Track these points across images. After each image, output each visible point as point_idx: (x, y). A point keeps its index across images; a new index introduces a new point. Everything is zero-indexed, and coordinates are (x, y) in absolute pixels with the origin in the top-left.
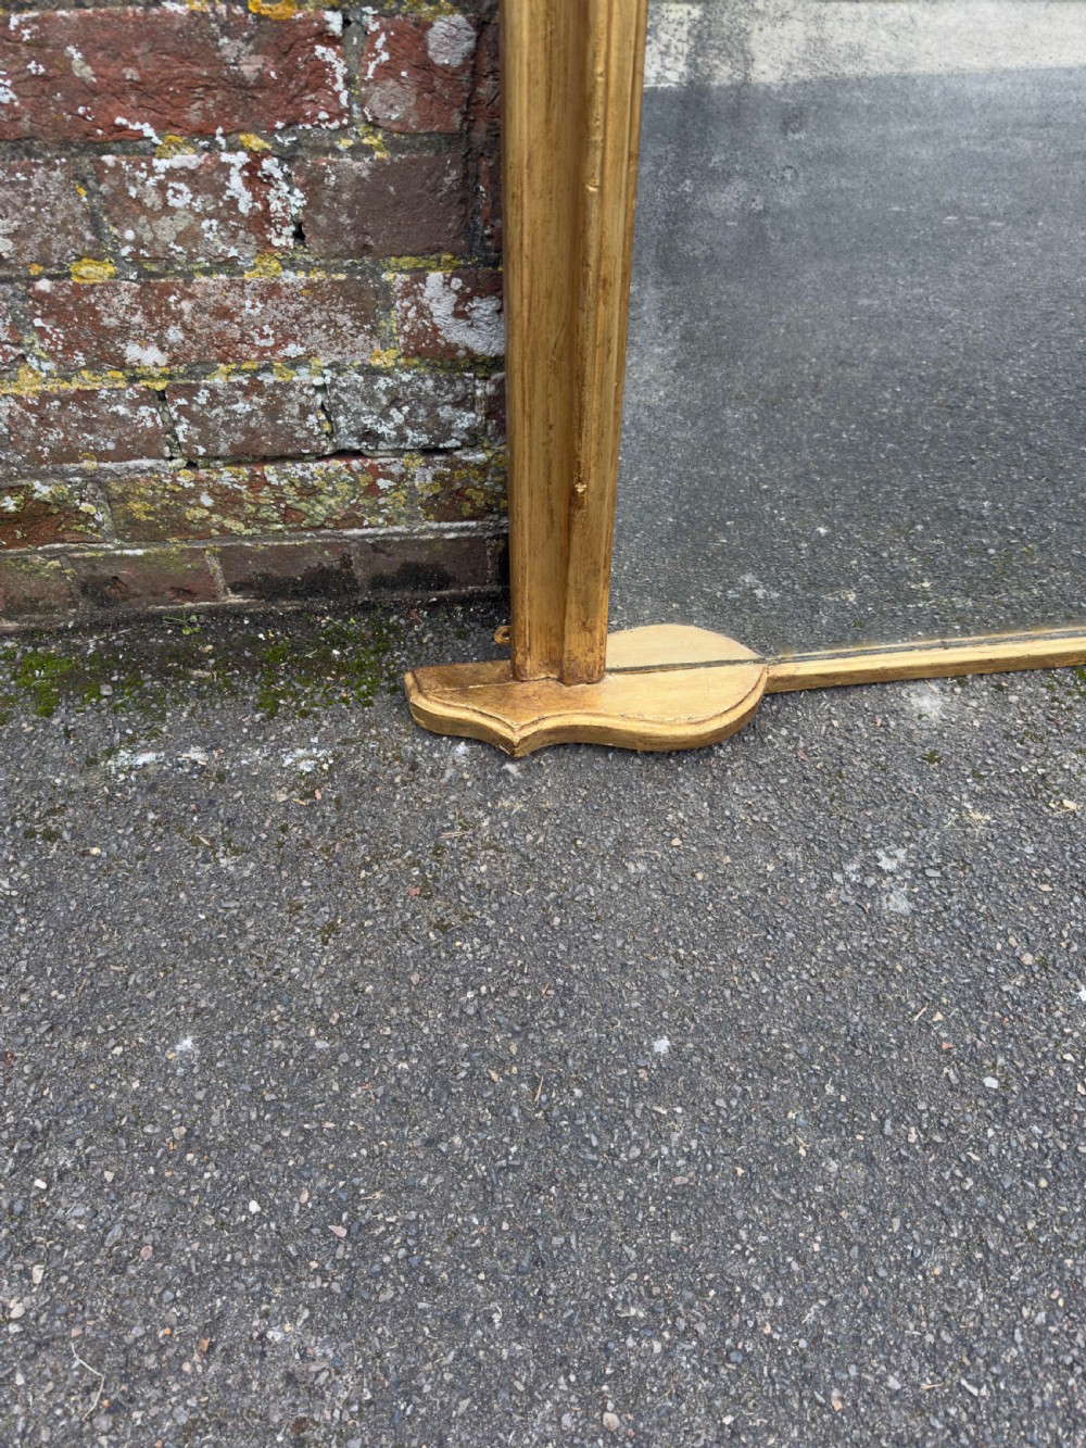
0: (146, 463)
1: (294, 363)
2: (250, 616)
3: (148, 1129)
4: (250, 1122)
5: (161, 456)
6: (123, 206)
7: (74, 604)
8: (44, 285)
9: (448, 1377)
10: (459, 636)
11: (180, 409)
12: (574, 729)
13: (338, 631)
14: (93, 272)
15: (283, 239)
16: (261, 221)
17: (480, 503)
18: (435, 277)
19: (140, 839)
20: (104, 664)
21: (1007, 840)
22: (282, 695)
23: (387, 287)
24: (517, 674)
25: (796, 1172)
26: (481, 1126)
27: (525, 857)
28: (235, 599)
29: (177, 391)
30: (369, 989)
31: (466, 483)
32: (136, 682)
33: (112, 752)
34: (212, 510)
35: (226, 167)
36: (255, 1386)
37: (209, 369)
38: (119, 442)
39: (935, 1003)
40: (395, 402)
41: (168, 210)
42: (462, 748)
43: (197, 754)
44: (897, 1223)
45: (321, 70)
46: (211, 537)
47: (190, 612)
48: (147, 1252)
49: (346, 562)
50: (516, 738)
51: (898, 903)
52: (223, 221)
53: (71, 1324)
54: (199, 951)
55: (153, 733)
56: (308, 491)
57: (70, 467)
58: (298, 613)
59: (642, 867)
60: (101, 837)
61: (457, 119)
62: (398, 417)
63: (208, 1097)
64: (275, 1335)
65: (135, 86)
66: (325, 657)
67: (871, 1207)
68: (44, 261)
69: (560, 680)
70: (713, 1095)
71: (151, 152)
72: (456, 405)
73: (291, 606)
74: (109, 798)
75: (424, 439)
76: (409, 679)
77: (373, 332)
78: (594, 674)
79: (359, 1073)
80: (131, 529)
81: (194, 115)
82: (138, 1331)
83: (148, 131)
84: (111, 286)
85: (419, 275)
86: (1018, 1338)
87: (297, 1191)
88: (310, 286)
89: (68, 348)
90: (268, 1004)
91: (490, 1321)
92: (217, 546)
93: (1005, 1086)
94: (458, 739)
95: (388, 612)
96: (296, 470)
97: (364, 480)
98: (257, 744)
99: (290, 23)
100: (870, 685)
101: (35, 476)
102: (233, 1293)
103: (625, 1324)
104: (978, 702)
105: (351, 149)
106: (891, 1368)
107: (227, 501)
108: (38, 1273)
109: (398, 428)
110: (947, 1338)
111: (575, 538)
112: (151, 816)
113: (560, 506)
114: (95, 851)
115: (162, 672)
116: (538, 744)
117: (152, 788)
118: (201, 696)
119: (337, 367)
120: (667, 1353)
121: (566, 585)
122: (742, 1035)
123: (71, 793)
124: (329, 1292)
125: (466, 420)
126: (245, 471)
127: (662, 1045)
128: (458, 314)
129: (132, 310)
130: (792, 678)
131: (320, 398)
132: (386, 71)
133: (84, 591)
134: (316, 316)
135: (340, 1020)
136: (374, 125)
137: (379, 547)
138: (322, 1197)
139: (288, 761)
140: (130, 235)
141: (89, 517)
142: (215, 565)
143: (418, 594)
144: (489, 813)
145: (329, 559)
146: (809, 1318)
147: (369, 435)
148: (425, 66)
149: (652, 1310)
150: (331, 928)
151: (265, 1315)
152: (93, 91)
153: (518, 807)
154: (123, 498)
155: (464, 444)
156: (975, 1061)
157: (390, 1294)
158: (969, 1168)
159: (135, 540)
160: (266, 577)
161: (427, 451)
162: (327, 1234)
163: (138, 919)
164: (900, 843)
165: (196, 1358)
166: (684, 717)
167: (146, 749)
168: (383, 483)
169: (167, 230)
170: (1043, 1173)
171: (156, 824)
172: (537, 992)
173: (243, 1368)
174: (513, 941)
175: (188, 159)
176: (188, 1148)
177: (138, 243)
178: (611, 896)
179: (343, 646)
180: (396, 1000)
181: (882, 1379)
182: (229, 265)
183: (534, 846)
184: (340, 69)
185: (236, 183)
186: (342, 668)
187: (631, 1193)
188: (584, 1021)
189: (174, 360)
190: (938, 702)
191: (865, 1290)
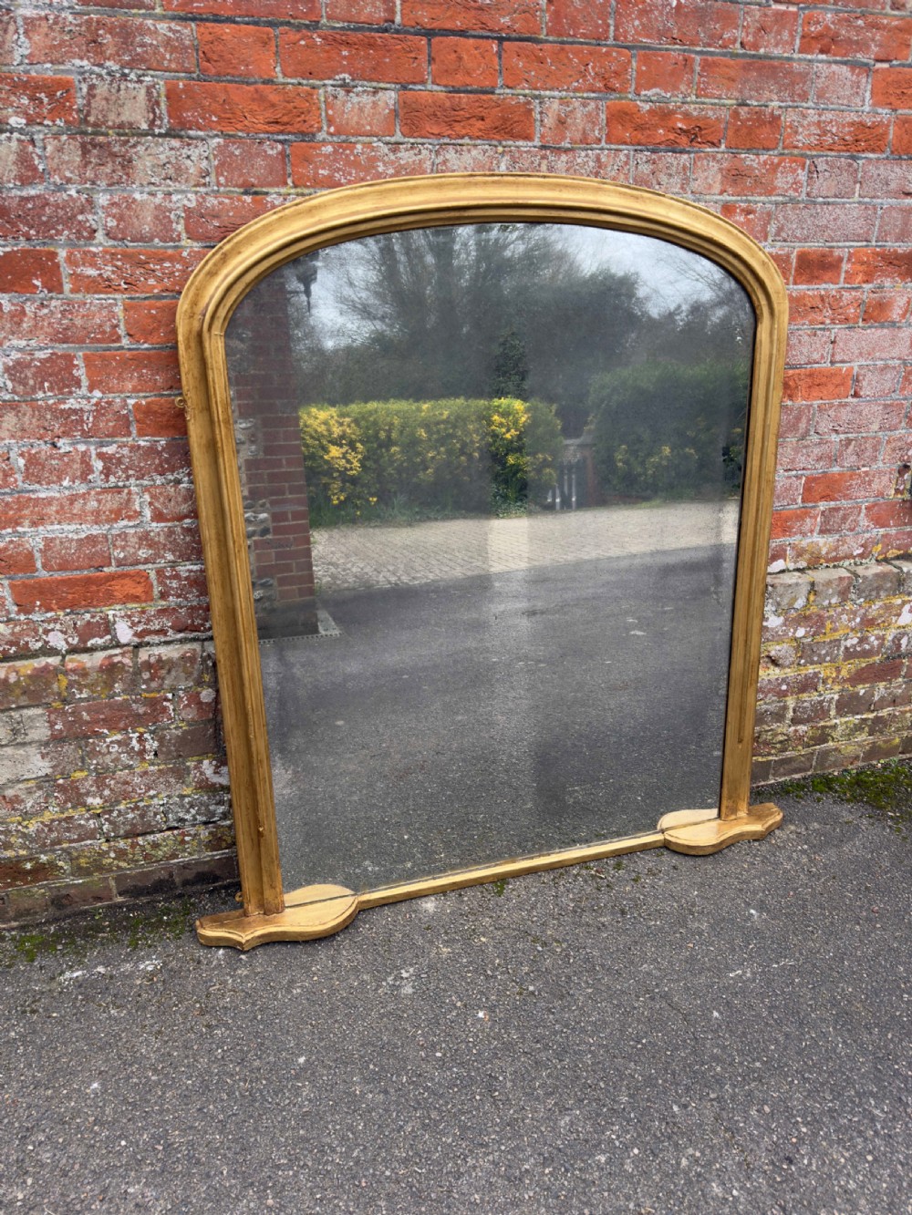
0: (89, 842)
1: (152, 797)
2: (127, 907)
3: (78, 1120)
4: (122, 1111)
5: (95, 838)
6: (94, 753)
7: (47, 910)
8: (61, 781)
9: (203, 1195)
10: (222, 904)
11: (106, 820)
12: (270, 934)
13: (167, 908)
14: (79, 775)
15: (150, 757)
16: (143, 752)
17: (229, 842)
18: (206, 762)
19: (75, 1007)
20: (57, 937)
21: (454, 958)
22: (140, 939)
23: (188, 767)
24: (245, 914)
25: (354, 1100)
26: (222, 1100)
27: (247, 993)
28: (120, 899)
29: (105, 813)
30: (175, 1054)
31: (223, 833)
32: (73, 942)
33: (62, 973)
34: (114, 859)
35: (131, 738)
36: (122, 1210)
37: (118, 802)
38: (79, 835)
39: (418, 1027)
40: (192, 806)
41: (109, 753)
42: (221, 952)
43: (101, 969)
44: (394, 1114)
45: (165, 709)
46: (112, 871)
47: (100, 908)
48: (77, 1167)
49: (171, 875)
50: (243, 941)
51: (408, 990)
52: (129, 754)
53: (43, 1198)
54: (101, 1048)
55: (80, 963)
56: (156, 845)
57: (58, 847)
58: (148, 903)
59: (299, 991)
60: (57, 1009)
61: (211, 715)
62: (193, 811)
63: (104, 1105)
64: (131, 1190)
65: (103, 720)
66: (161, 921)
67: (384, 1110)
68: (62, 774)
69: (265, 914)
70: (321, 1076)
71: (107, 736)
72: (217, 804)
73: (144, 900)
74: (60, 993)
75: (204, 819)
76: (198, 923)
77: (183, 782)
78: (279, 909)
79: (170, 1086)
80: (79, 871)
81: (122, 725)
82: (72, 1196)
83: (106, 731)
84: (86, 779)
85: (200, 762)
86: (439, 1148)
87: (142, 1135)
88: (159, 770)
89: (65, 802)
90: (131, 1065)
91: (222, 1173)
92: (114, 875)
93: (444, 1055)
94: (219, 947)
95: (190, 897)
96: (150, 838)
97: (179, 838)
98: (129, 962)
99: (155, 698)
100: (401, 901)
101: (41, 853)
102: (113, 1177)
103: (278, 1167)
104: (450, 904)
105: (175, 728)
106: (387, 1168)
107: (121, 854)
108: (30, 1181)
109: (194, 816)
110: (411, 1153)
111: (262, 849)
112: (80, 997)
113: (255, 837)
114: (55, 1015)
115: (85, 937)
116: (255, 944)
117: (80, 986)
118: (103, 945)
119: (169, 797)
120: (295, 1175)
121: (261, 869)
122: (337, 1051)
123: (43, 993)
124: (155, 1171)
125: (221, 809)
126: (130, 840)
127: (302, 1060)
128: (215, 773)
129: (92, 786)
130: (369, 901)
131: (162, 808)
132: (185, 706)
133: (53, 903)
134: (161, 780)
135: (163, 1068)
136: (183, 720)
137: (185, 866)
138: (153, 1137)
139: (142, 967)
140: (95, 762)
141: (62, 868)
142: (113, 883)
143: (204, 886)
144: (232, 976)
145: (164, 875)
146: (355, 1154)
147: (182, 820)
148: (200, 703)
149: (290, 1160)
150: (160, 1032)
151: (127, 1183)
152: (89, 722)
153: (245, 973)
154: (77, 858)
155: (221, 819)
156: (433, 1047)
157: (180, 1168)
158: (427, 1089)
159: (80, 876)
160: (135, 886)
161: (205, 823)
162: (154, 1149)
163: (74, 1039)
164: (411, 965)
165: (97, 1203)
166: (317, 922)
167: (77, 970)
168: (187, 838)
169: (108, 759)
170: (457, 1086)
171: (82, 1000)
172: (249, 1046)
173: (117, 1204)
174: (239, 1028)
175: (119, 737)
176: (95, 1125)
177: (97, 764)
178: (285, 1003)
179: (168, 915)
180: (187, 1057)
181: (384, 1173)
182: (130, 767)
183: (251, 988)
184: (171, 707)
185: (134, 742)
186: (168, 924)
187: (284, 1118)
188: (269, 1055)
189: (106, 801)
190: (433, 905)
191: (379, 1141)
